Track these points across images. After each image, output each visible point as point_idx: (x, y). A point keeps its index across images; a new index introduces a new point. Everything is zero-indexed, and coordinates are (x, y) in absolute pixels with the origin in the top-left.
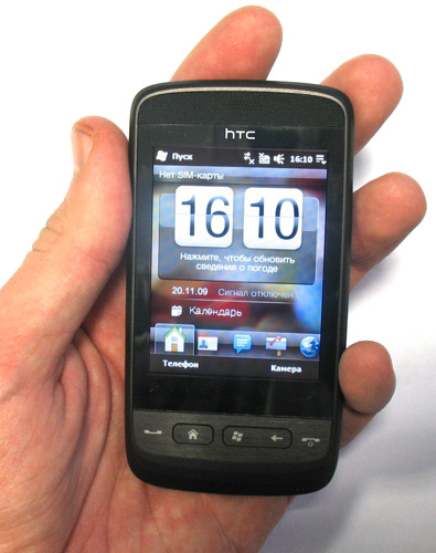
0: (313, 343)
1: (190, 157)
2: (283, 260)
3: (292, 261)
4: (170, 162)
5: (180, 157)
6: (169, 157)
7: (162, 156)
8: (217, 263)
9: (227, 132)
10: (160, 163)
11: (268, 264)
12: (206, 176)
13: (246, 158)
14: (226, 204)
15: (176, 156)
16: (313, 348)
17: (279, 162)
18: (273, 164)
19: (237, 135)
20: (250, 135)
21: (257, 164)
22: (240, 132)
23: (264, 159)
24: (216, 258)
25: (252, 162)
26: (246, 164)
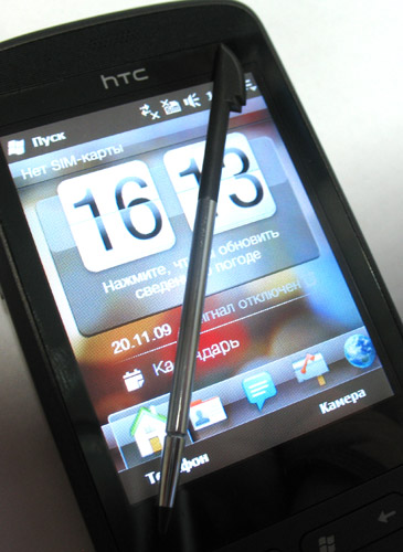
0: (360, 343)
1: (61, 136)
2: (261, 238)
3: (276, 235)
4: (31, 152)
5: (47, 141)
6: (29, 146)
7: (15, 147)
8: (166, 277)
9: (104, 80)
10: (17, 158)
11: (243, 252)
12: (97, 156)
13: (144, 113)
14: (143, 185)
15: (38, 141)
16: (364, 351)
17: (193, 105)
18: (187, 111)
19: (121, 80)
20: (139, 75)
21: (164, 117)
22: (124, 75)
23: (171, 106)
24: (161, 270)
25: (155, 116)
26: (148, 121)
